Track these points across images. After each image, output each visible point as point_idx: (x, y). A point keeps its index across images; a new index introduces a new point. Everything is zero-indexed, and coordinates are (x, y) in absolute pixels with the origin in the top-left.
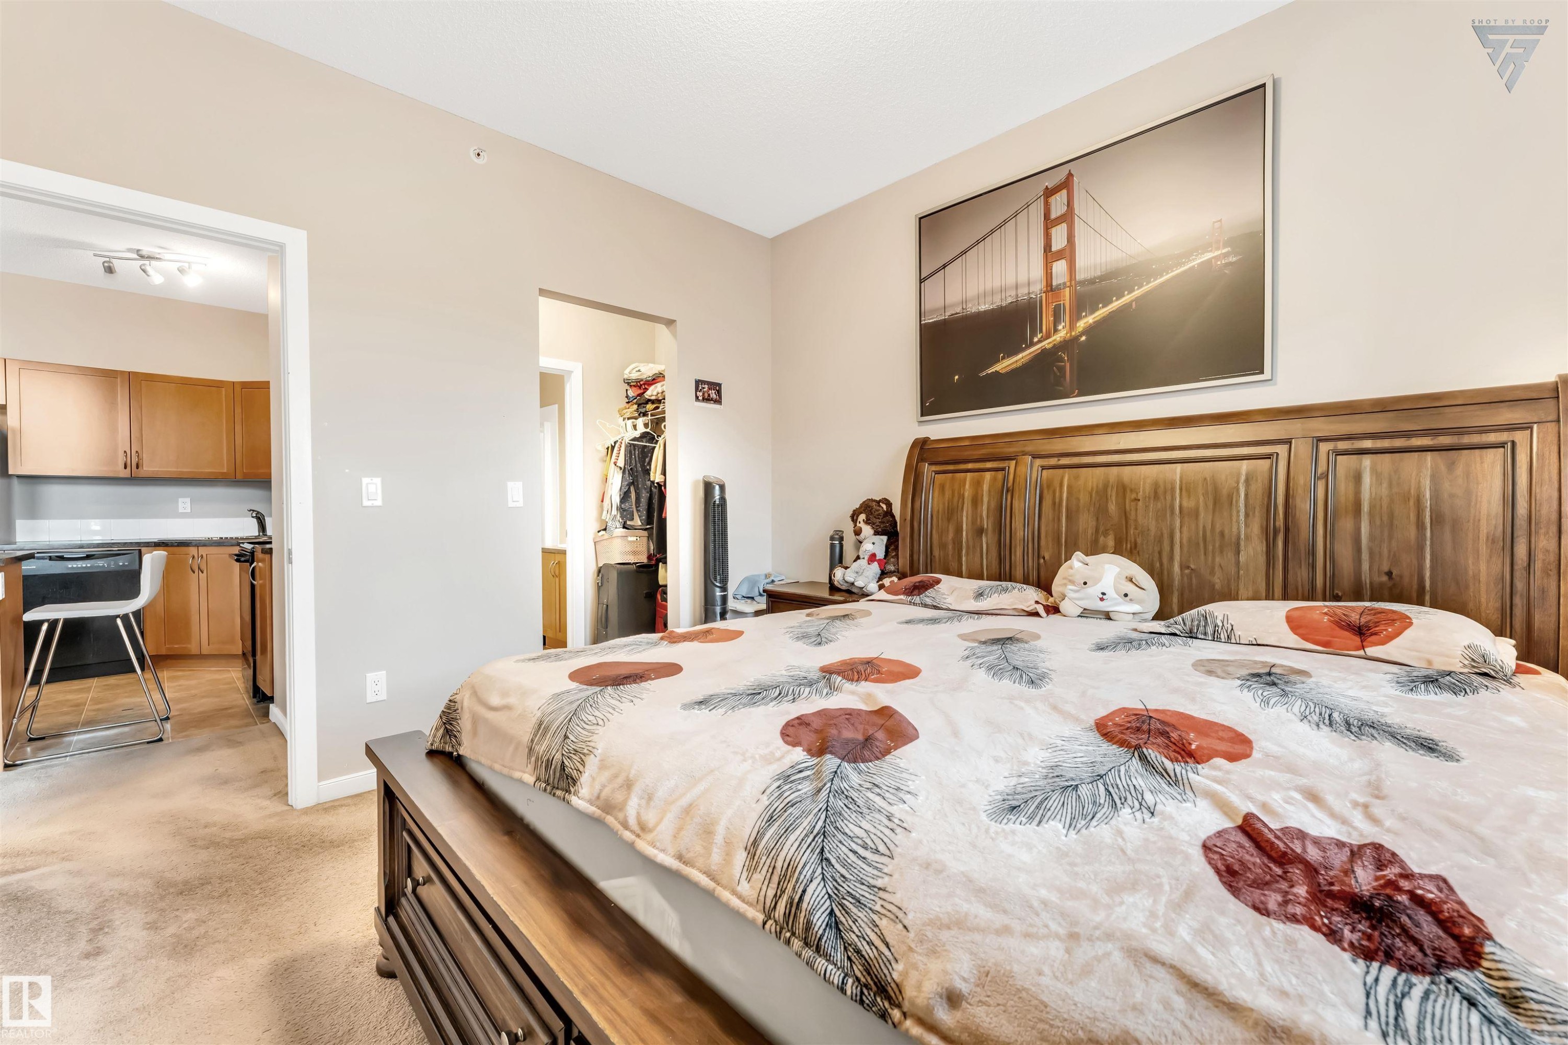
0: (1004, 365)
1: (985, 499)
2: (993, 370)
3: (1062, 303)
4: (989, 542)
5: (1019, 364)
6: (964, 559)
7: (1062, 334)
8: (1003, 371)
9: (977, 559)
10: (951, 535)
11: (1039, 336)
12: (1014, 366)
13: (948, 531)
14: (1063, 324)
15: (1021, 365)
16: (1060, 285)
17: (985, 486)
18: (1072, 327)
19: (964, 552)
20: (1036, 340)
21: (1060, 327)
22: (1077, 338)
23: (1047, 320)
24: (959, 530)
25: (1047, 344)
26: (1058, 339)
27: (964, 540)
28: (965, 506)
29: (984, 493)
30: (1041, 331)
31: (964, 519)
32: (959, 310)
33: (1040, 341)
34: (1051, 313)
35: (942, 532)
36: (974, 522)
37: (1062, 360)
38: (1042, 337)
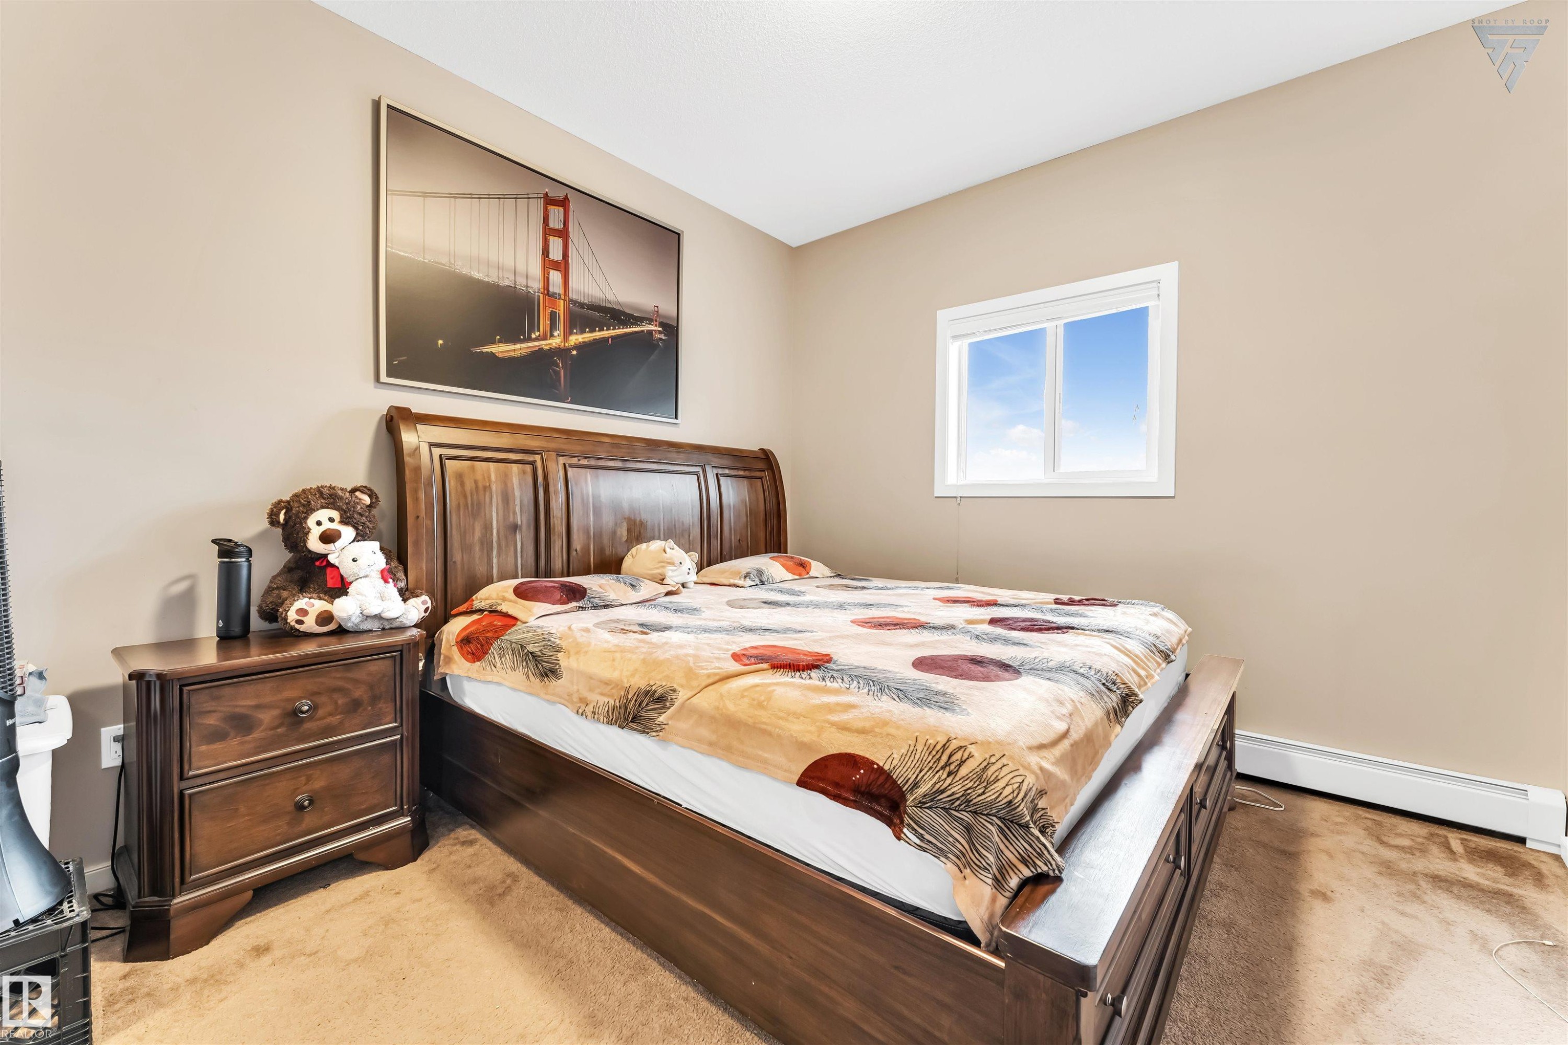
0: (501, 349)
1: (517, 493)
2: (489, 350)
3: (557, 311)
4: (524, 539)
5: (517, 354)
6: (495, 560)
7: (556, 341)
8: (501, 355)
9: (511, 559)
10: (478, 534)
11: (537, 334)
12: (512, 354)
13: (474, 529)
14: (558, 332)
15: (519, 355)
16: (556, 293)
17: (514, 479)
18: (566, 339)
19: (495, 552)
20: (533, 336)
21: (556, 334)
22: (568, 350)
23: (544, 322)
24: (487, 528)
25: (544, 344)
26: (554, 344)
27: (495, 539)
28: (494, 500)
29: (515, 487)
30: (539, 330)
31: (494, 515)
32: (444, 260)
33: (537, 339)
34: (548, 317)
35: (465, 532)
36: (505, 517)
37: (557, 366)
38: (539, 336)
